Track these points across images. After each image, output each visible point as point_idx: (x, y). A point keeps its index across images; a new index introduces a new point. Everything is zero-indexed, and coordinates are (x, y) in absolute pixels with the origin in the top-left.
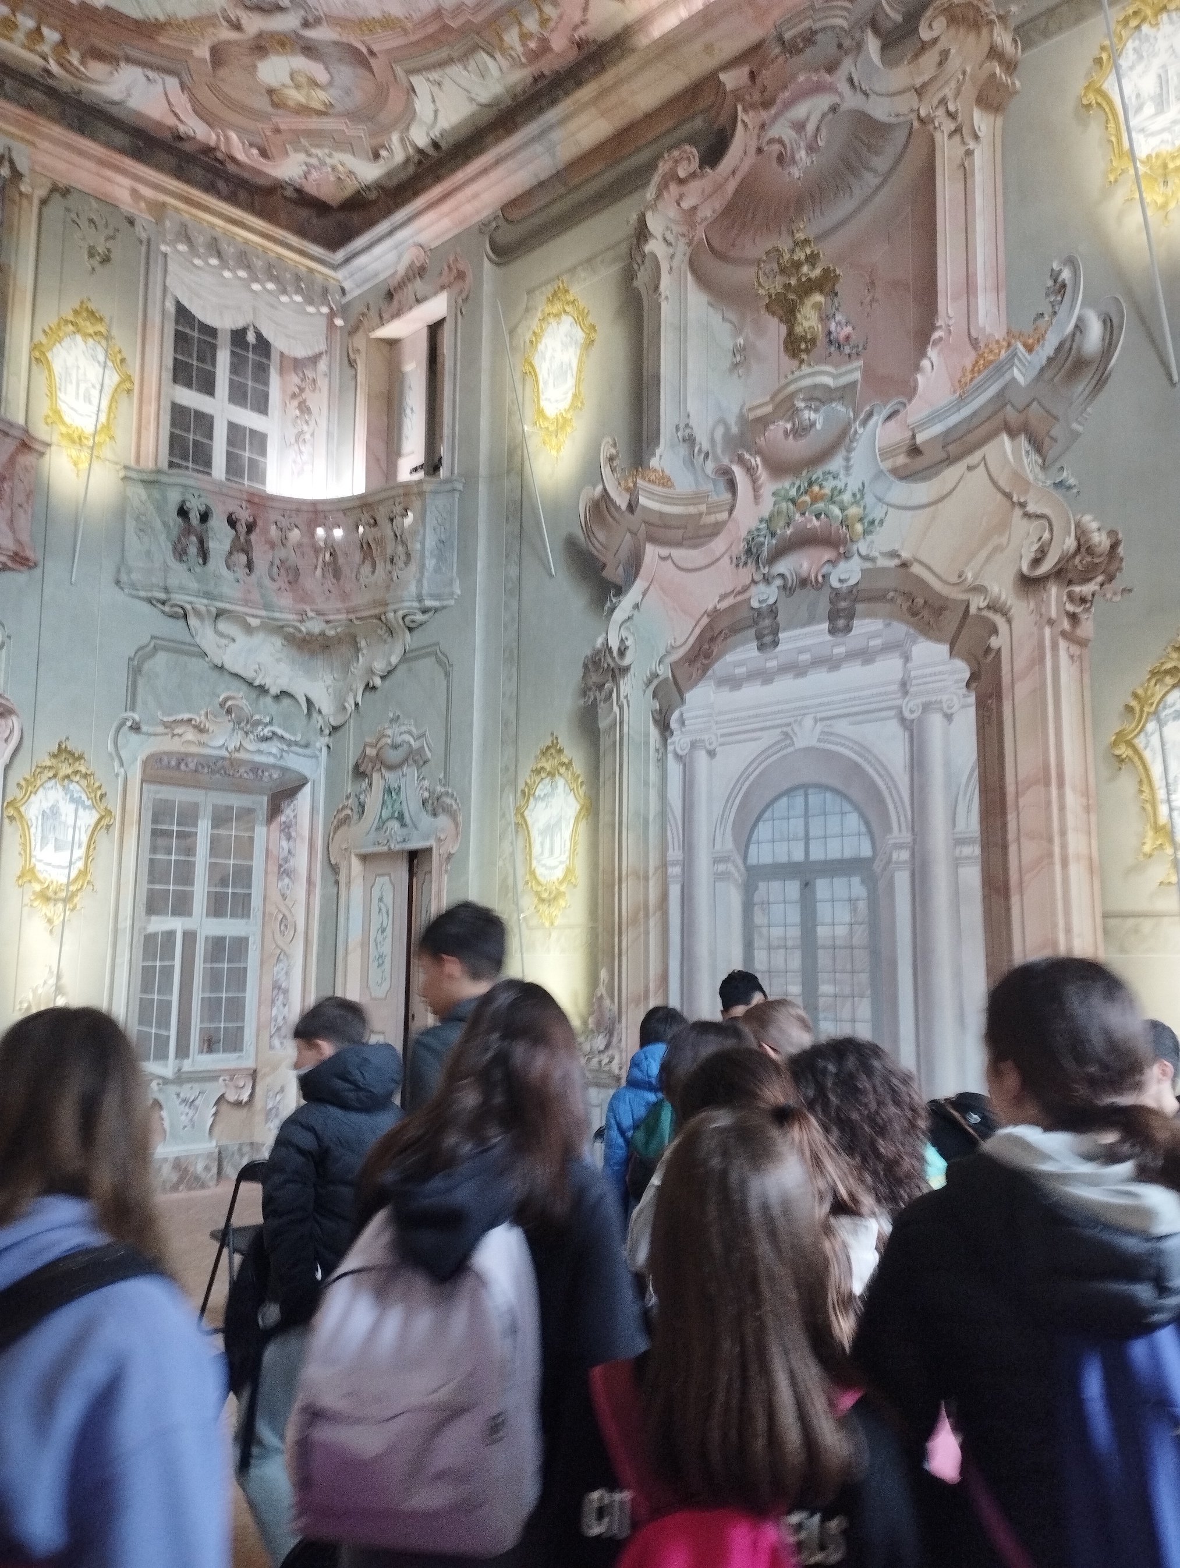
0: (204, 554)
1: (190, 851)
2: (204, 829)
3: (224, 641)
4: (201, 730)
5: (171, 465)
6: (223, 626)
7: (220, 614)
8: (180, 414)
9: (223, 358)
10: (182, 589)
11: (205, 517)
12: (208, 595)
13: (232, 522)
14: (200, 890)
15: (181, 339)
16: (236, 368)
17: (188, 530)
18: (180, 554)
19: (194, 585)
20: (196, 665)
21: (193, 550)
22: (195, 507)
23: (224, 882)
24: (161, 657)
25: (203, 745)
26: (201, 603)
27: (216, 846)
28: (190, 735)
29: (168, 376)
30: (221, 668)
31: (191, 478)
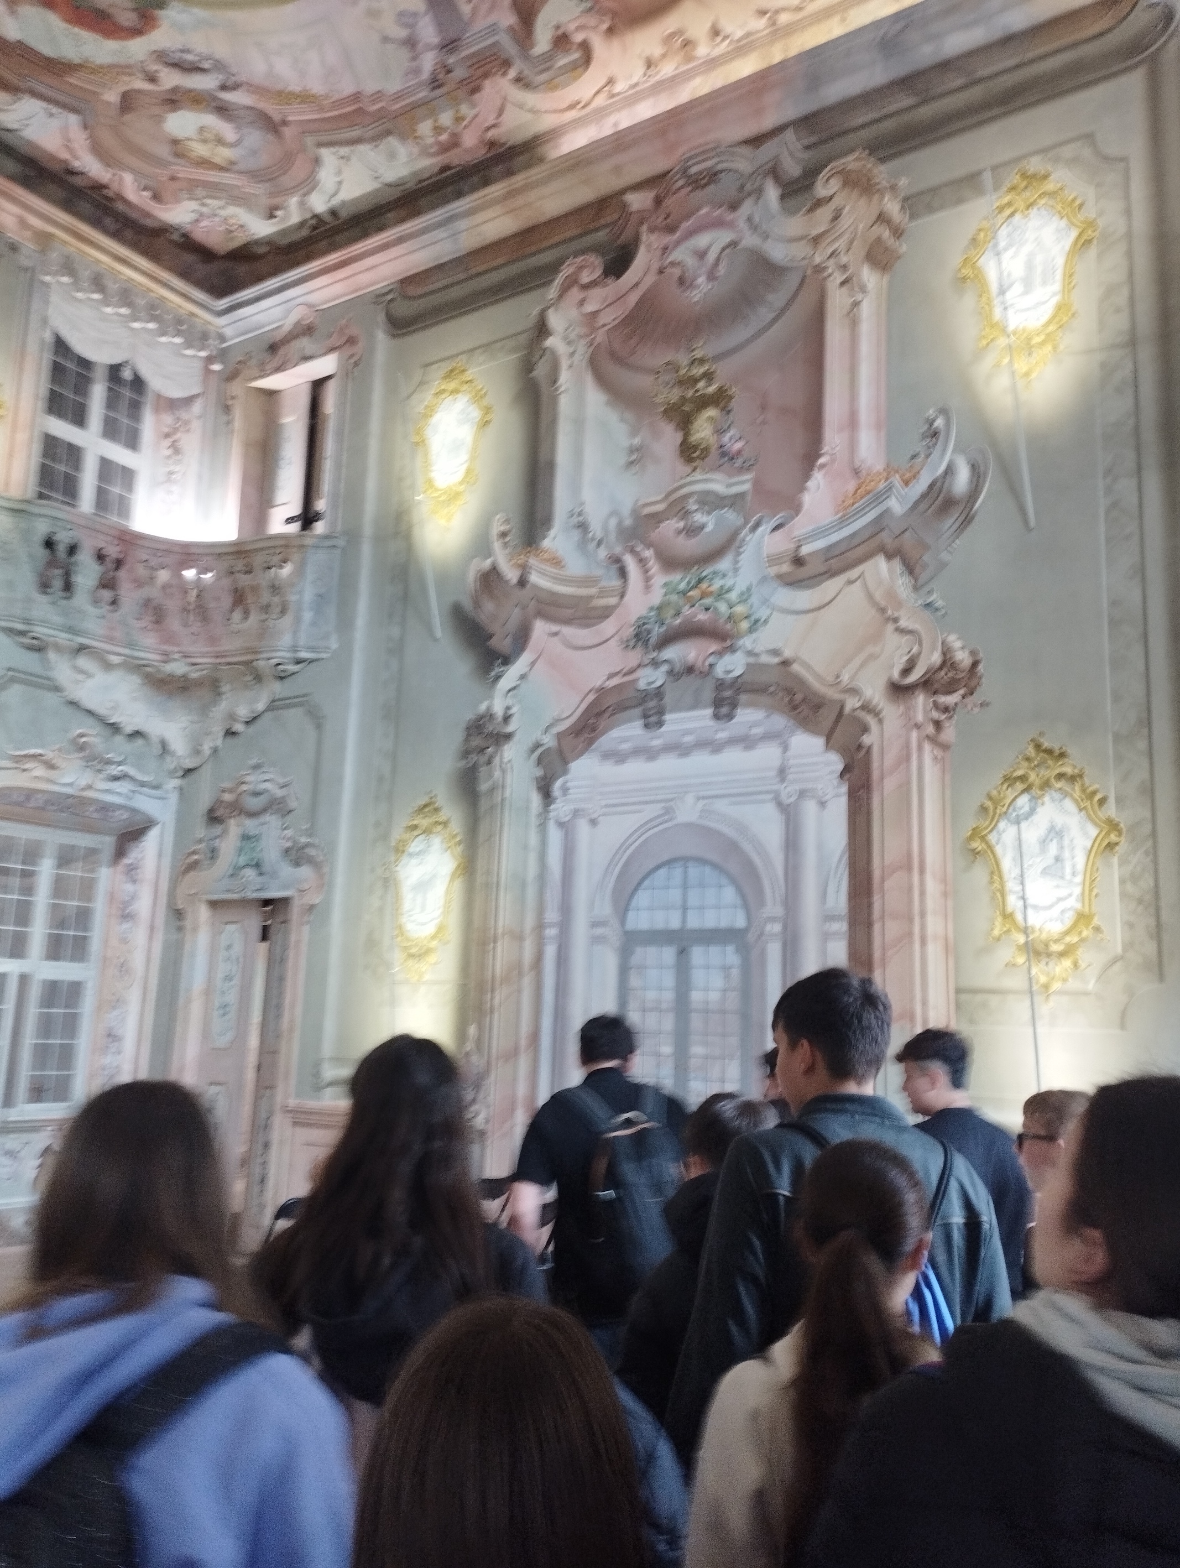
0: (68, 587)
2: (46, 869)
3: (80, 677)
4: (51, 766)
5: (41, 496)
6: (83, 662)
7: (81, 649)
8: (51, 445)
9: (98, 393)
10: (44, 622)
11: (72, 549)
12: (71, 630)
13: (100, 557)
14: (38, 931)
15: (57, 371)
16: (112, 401)
17: (52, 563)
18: (44, 586)
19: (57, 619)
20: (51, 699)
21: (58, 583)
22: (63, 538)
24: (16, 689)
25: (50, 781)
26: (63, 638)
27: (60, 887)
28: (40, 771)
29: (41, 404)
30: (73, 704)
31: (62, 512)
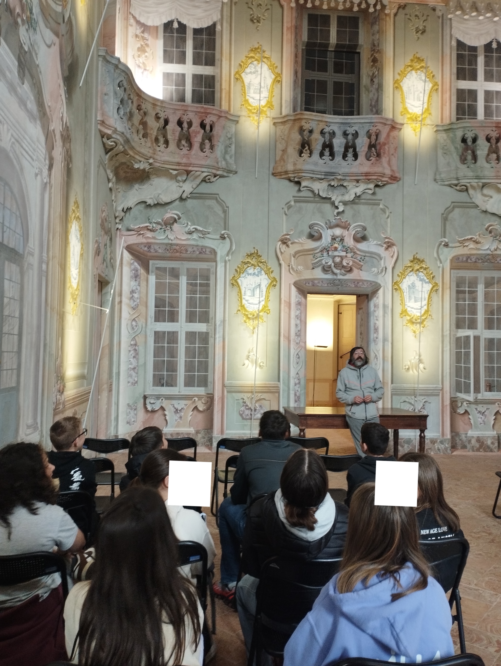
0: (475, 158)
1: (475, 299)
2: (481, 289)
3: (487, 198)
4: (477, 242)
5: (458, 119)
6: (486, 191)
7: (484, 186)
8: (461, 94)
9: (481, 60)
10: (465, 177)
11: (475, 140)
12: (478, 177)
13: (488, 139)
14: (481, 317)
15: (460, 58)
16: (487, 64)
17: (467, 148)
18: (463, 160)
19: (471, 174)
20: (473, 212)
21: (469, 157)
22: (469, 136)
23: (492, 313)
24: (457, 211)
25: (479, 249)
26: (474, 182)
27: (487, 296)
28: (472, 245)
29: (454, 77)
30: (485, 212)
31: (467, 123)
